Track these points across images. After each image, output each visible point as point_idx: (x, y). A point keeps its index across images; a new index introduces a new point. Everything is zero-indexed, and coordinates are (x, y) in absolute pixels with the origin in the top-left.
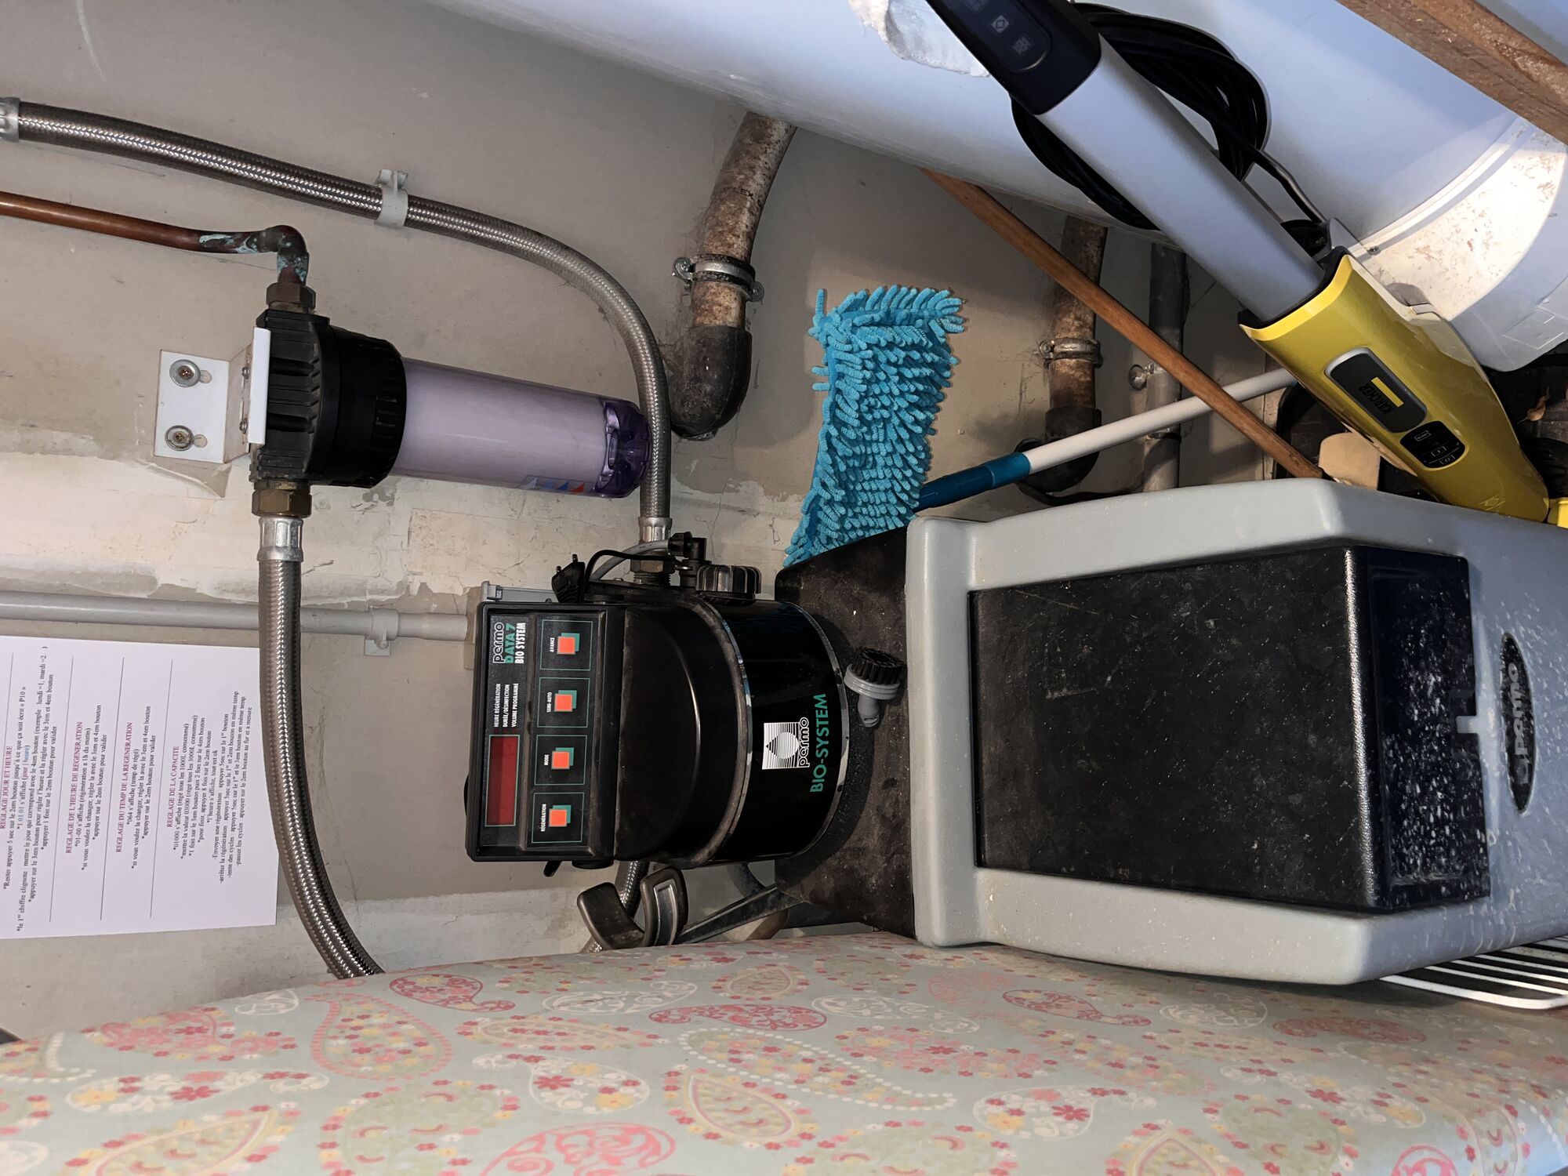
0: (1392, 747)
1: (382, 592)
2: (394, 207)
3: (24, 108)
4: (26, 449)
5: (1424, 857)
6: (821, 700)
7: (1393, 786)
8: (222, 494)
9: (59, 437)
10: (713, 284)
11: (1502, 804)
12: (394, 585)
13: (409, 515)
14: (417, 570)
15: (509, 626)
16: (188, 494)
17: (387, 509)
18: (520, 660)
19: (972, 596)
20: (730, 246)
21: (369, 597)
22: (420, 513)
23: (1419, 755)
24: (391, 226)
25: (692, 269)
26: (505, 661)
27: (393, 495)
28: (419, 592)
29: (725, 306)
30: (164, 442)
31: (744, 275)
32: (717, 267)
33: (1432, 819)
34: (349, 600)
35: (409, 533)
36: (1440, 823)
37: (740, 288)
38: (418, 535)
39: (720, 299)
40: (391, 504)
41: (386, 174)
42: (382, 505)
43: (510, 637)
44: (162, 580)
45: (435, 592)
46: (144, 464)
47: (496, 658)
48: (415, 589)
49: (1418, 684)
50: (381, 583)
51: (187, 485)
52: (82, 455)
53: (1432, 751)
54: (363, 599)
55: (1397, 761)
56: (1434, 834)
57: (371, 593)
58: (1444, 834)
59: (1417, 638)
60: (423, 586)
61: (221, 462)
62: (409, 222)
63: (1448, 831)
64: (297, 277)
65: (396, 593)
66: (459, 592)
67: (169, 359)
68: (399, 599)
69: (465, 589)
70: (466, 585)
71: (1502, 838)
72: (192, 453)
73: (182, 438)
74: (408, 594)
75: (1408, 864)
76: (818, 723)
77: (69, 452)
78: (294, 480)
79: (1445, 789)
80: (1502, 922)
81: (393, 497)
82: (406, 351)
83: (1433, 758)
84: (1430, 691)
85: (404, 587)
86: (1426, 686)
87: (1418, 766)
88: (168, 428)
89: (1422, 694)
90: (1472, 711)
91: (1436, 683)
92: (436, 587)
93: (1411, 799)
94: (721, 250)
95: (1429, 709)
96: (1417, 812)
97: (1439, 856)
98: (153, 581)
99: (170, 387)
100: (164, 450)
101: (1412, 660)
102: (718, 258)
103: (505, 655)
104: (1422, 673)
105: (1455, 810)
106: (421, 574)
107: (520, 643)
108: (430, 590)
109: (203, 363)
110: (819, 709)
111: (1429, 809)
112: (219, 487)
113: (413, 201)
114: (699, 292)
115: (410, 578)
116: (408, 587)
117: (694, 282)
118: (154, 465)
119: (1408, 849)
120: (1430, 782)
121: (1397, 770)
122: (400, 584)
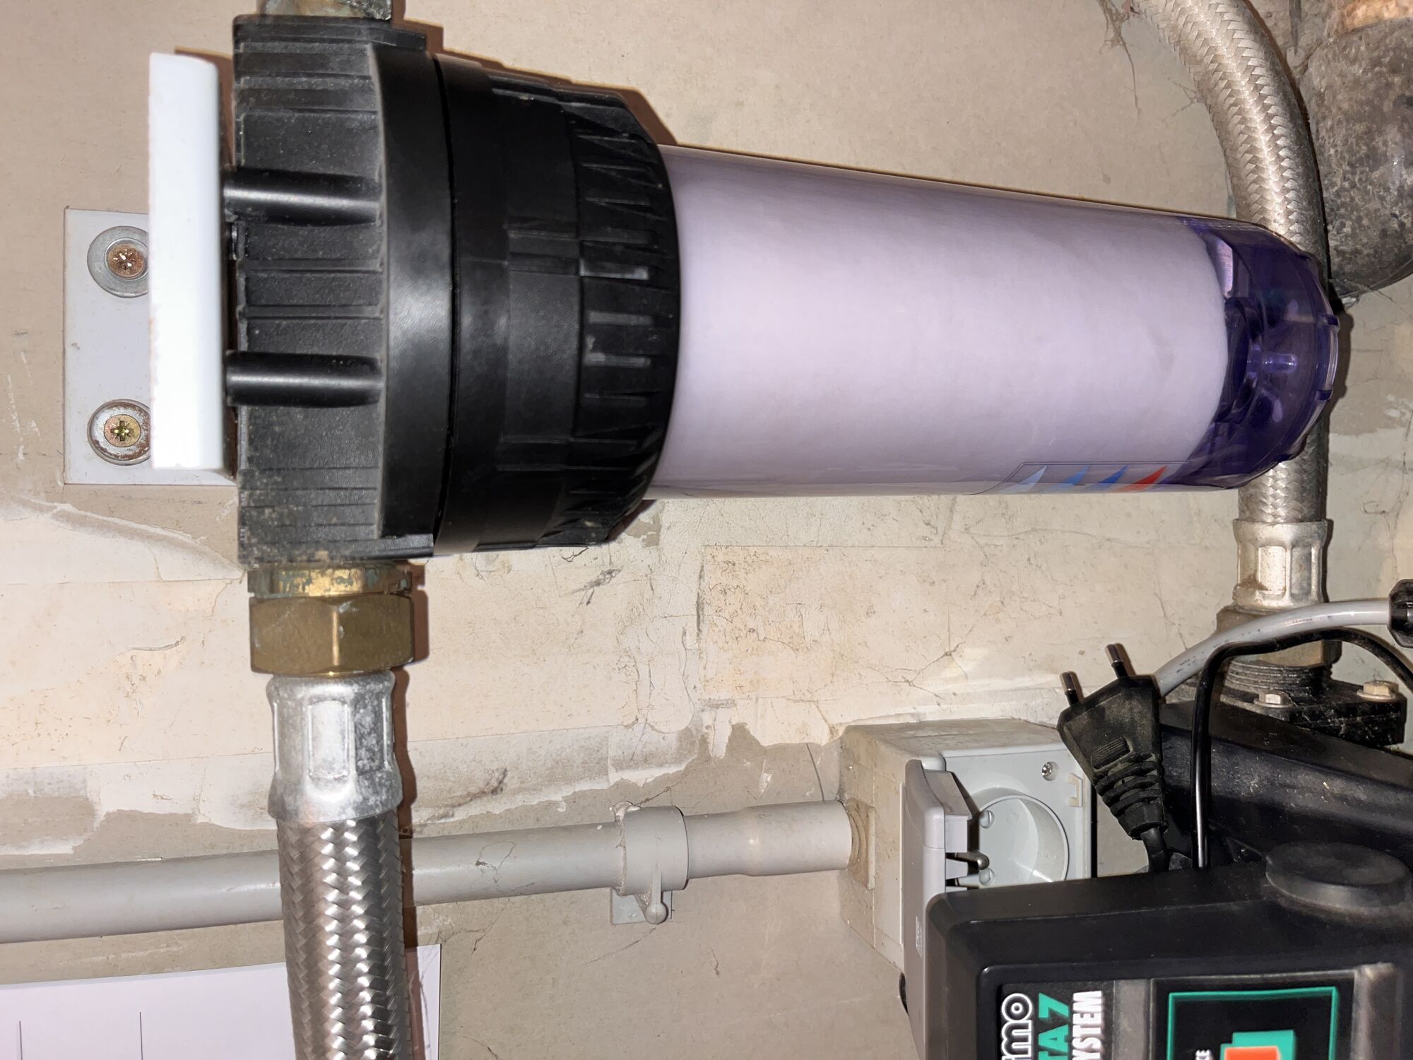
1: (646, 760)
12: (672, 740)
13: (698, 564)
14: (724, 695)
15: (1047, 1004)
16: (159, 573)
21: (614, 777)
28: (731, 747)
30: (86, 448)
34: (568, 791)
35: (699, 607)
38: (718, 611)
45: (766, 742)
46: (41, 509)
48: (720, 743)
50: (641, 738)
51: (154, 551)
54: (600, 785)
57: (619, 766)
60: (740, 734)
65: (677, 761)
66: (821, 737)
67: (86, 228)
68: (685, 774)
69: (832, 730)
70: (834, 720)
73: (126, 433)
74: (705, 757)
85: (694, 740)
88: (92, 412)
92: (767, 735)
98: (85, 808)
99: (91, 304)
100: (87, 468)
106: (730, 703)
108: (754, 742)
115: (707, 718)
116: (704, 741)
118: (68, 507)
122: (686, 735)
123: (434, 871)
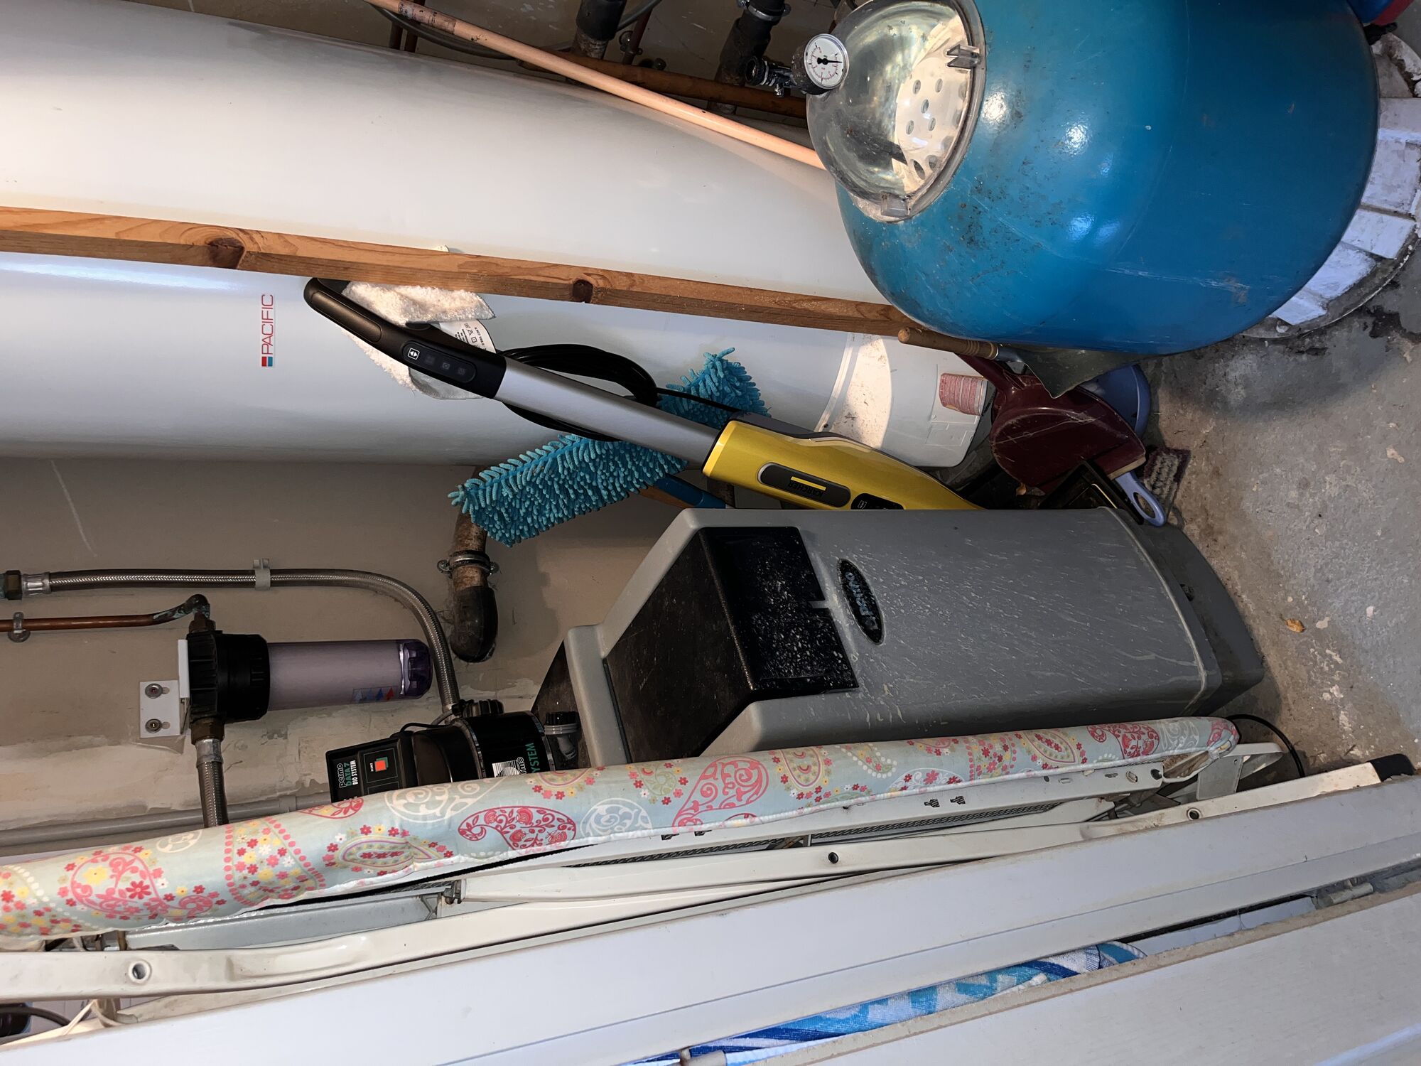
0: (760, 618)
1: (287, 789)
2: (263, 578)
3: (51, 576)
4: (68, 749)
5: (795, 668)
6: (530, 746)
7: (764, 637)
8: (182, 753)
9: (86, 739)
10: (461, 568)
11: (856, 640)
12: (294, 783)
13: (298, 742)
14: (307, 772)
15: (345, 765)
16: (161, 756)
17: (285, 741)
18: (355, 783)
19: (604, 661)
20: (467, 545)
22: (305, 739)
23: (779, 619)
24: (263, 589)
25: (448, 564)
26: (347, 785)
27: (286, 733)
28: (310, 784)
29: (472, 576)
30: (145, 730)
31: (481, 558)
32: (460, 558)
33: (796, 649)
35: (299, 752)
36: (802, 650)
37: (478, 566)
38: (305, 752)
39: (467, 574)
40: (286, 738)
41: (256, 562)
42: (281, 740)
43: (347, 770)
44: (150, 806)
46: (135, 744)
47: (341, 785)
48: (307, 784)
49: (770, 587)
50: (285, 784)
51: (159, 752)
52: (99, 746)
53: (788, 617)
55: (765, 625)
56: (799, 656)
57: (280, 791)
58: (807, 655)
59: (764, 566)
60: (313, 781)
61: (179, 734)
62: (273, 584)
63: (808, 654)
64: (204, 615)
67: (144, 685)
71: (862, 656)
72: (162, 733)
73: (155, 725)
75: (785, 673)
76: (530, 759)
77: (91, 746)
78: (211, 717)
79: (801, 634)
80: (882, 703)
81: (286, 734)
82: (269, 639)
83: (789, 620)
84: (779, 589)
85: (300, 784)
86: (776, 588)
87: (779, 625)
88: (146, 722)
89: (775, 591)
90: (821, 597)
91: (782, 585)
93: (778, 641)
94: (462, 549)
95: (781, 597)
96: (784, 647)
97: (805, 666)
98: (145, 807)
99: (145, 700)
100: (145, 734)
101: (762, 577)
102: (460, 553)
103: (346, 781)
104: (771, 581)
105: (811, 641)
106: (309, 774)
107: (354, 773)
108: (317, 783)
109: (163, 684)
110: (530, 752)
111: (792, 645)
112: (180, 749)
113: (273, 572)
114: (455, 575)
115: (303, 778)
116: (303, 784)
117: (451, 570)
118: (141, 743)
119: (782, 665)
120: (790, 632)
121: (765, 630)
122: (297, 783)
123: (233, 812)
